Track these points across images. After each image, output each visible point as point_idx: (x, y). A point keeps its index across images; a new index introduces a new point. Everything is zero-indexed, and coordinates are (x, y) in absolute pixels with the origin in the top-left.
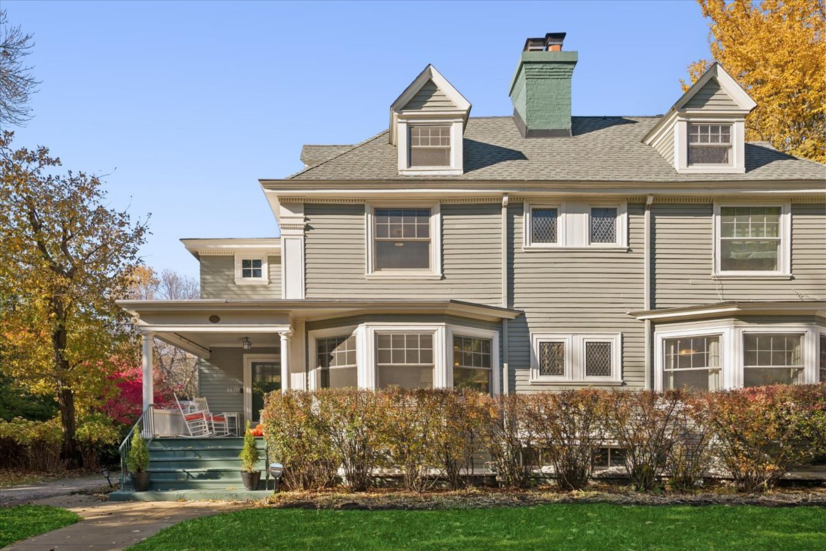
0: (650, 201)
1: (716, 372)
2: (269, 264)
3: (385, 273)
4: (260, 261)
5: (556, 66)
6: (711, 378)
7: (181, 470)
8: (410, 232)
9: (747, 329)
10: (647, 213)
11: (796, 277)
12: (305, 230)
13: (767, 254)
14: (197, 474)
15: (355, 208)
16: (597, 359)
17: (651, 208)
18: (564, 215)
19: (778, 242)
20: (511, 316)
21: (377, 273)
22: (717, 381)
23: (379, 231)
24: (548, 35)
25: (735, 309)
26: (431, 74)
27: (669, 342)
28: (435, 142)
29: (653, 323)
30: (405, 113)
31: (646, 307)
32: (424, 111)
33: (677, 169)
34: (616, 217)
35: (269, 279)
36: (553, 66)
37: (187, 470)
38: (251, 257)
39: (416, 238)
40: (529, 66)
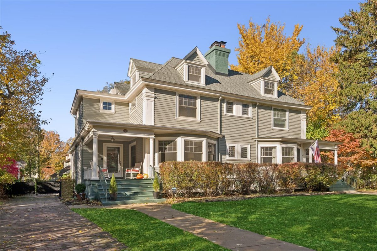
0: (258, 104)
1: (275, 158)
2: (115, 105)
3: (182, 118)
4: (111, 103)
5: (224, 53)
6: (273, 159)
7: (123, 192)
8: (190, 104)
9: (283, 146)
10: (257, 107)
11: (290, 130)
12: (155, 98)
13: (283, 123)
14: (129, 194)
15: (173, 93)
16: (244, 153)
17: (258, 106)
18: (235, 105)
19: (286, 120)
20: (221, 136)
21: (179, 118)
22: (275, 160)
23: (180, 102)
24: (221, 42)
25: (281, 139)
26: (196, 50)
27: (262, 148)
28: (196, 73)
29: (258, 142)
30: (188, 61)
31: (256, 137)
32: (193, 62)
33: (262, 95)
34: (248, 107)
35: (115, 111)
36: (223, 52)
37: (125, 192)
38: (107, 101)
39: (188, 106)
40: (217, 51)
